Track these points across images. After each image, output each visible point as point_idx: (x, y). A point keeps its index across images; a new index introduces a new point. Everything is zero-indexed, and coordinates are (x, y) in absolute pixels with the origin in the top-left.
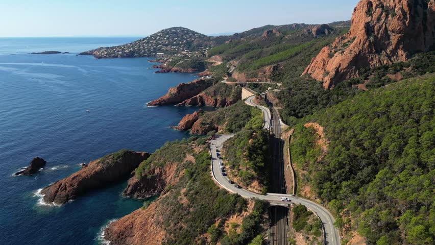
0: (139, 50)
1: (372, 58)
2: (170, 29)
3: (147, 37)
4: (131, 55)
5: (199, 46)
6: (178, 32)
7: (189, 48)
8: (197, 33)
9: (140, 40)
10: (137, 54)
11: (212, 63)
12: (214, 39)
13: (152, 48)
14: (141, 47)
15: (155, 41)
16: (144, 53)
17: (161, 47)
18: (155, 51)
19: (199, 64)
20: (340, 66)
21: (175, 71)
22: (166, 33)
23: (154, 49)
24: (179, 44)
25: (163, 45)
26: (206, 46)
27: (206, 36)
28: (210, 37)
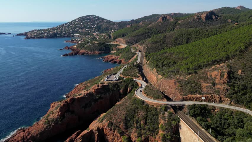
0: (61, 32)
2: (86, 17)
3: (69, 22)
5: (107, 28)
6: (91, 19)
7: (98, 30)
8: (105, 19)
9: (64, 25)
10: (59, 35)
11: (117, 45)
12: (117, 24)
13: (71, 30)
14: (63, 30)
15: (74, 25)
16: (64, 34)
17: (78, 29)
18: (73, 32)
19: (105, 46)
21: (83, 54)
22: (82, 19)
23: (73, 31)
24: (91, 27)
25: (80, 28)
26: (111, 29)
27: (112, 22)
28: (114, 22)
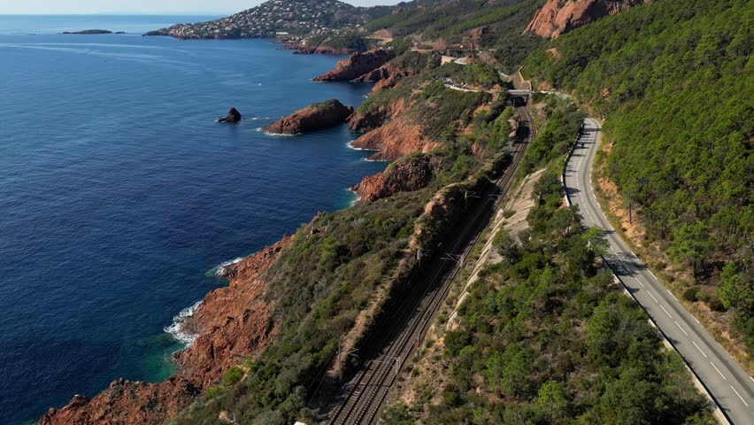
0: (247, 27)
1: (612, 7)
3: (256, 7)
4: (235, 35)
9: (246, 12)
10: (245, 34)
11: (377, 40)
13: (268, 24)
14: (250, 23)
15: (270, 13)
16: (255, 32)
17: (282, 22)
18: (274, 28)
19: (358, 42)
20: (572, 17)
21: (323, 52)
23: (272, 25)
24: (310, 18)
